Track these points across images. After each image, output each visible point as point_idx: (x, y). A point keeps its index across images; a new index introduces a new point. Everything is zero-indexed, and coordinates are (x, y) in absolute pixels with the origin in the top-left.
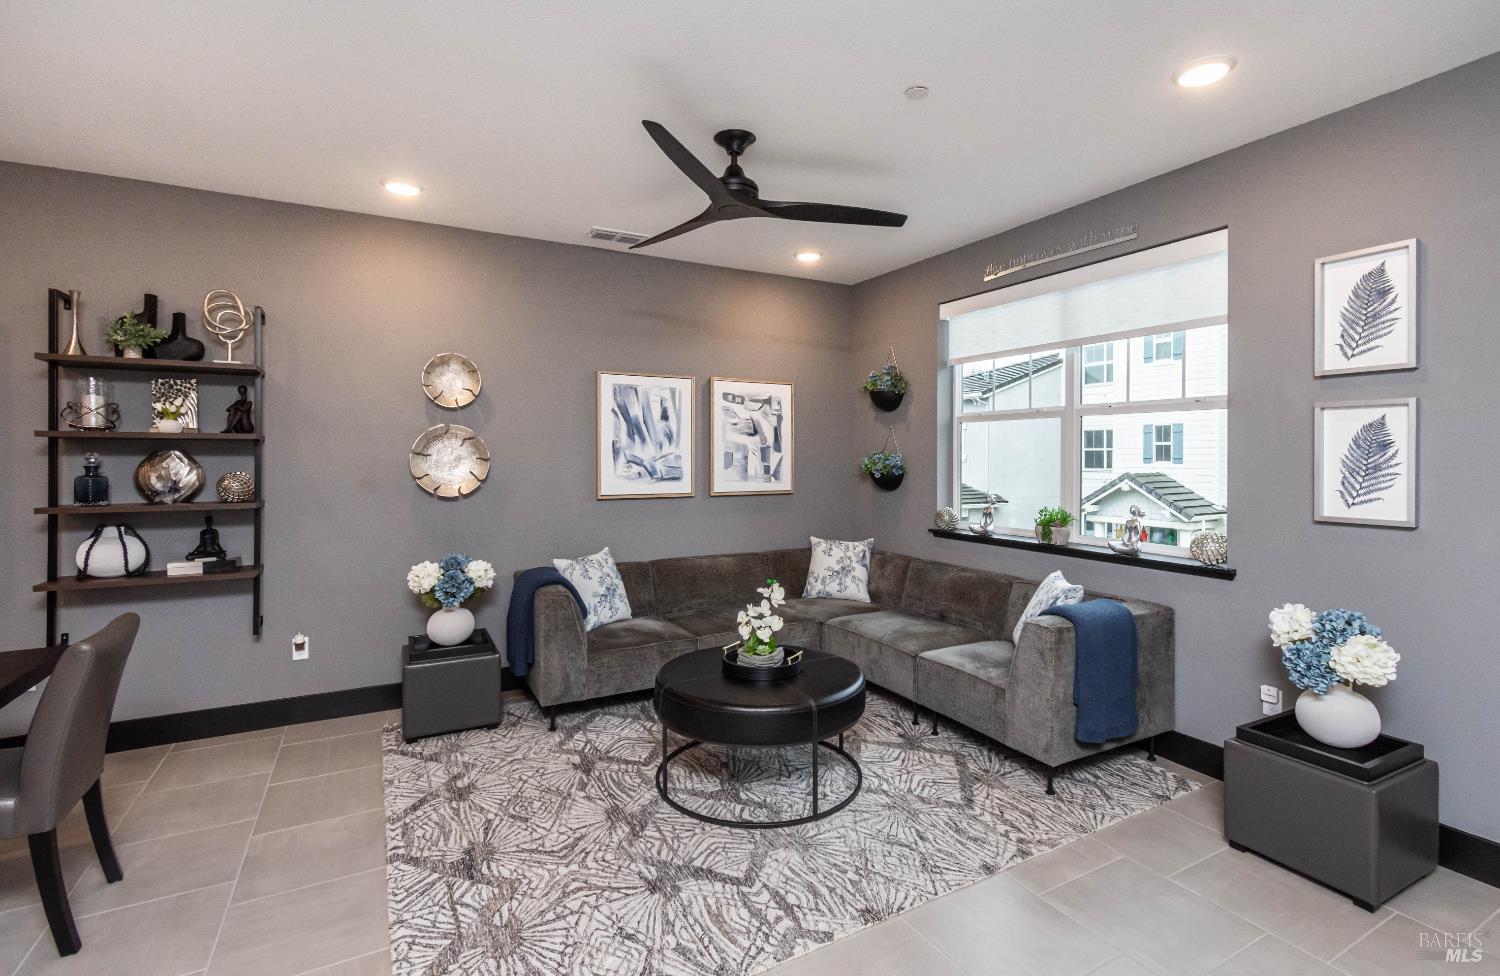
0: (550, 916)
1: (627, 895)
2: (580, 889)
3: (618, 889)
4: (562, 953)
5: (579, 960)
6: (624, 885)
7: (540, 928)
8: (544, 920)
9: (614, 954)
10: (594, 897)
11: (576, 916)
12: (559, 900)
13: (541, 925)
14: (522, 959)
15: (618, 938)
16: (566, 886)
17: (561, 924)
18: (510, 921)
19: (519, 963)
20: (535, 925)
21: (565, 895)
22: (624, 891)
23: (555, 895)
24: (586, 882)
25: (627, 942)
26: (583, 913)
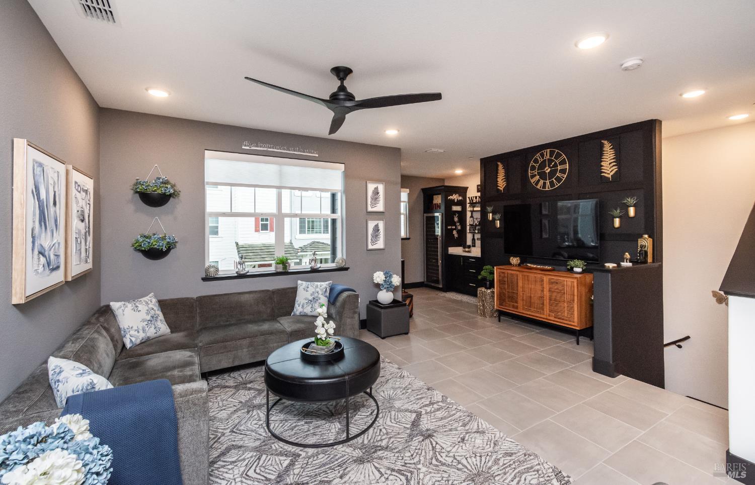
0: (460, 466)
1: (437, 443)
2: (437, 460)
3: (434, 448)
4: (481, 456)
5: (482, 451)
6: (430, 446)
7: (469, 467)
8: (464, 467)
9: (474, 441)
10: (441, 454)
11: (456, 457)
12: (448, 466)
13: (467, 468)
14: (490, 468)
15: (465, 442)
16: (437, 466)
17: (464, 462)
18: (469, 480)
19: (492, 469)
20: (468, 469)
21: (443, 464)
22: (434, 445)
23: (444, 468)
24: (432, 459)
25: (466, 439)
26: (454, 455)
